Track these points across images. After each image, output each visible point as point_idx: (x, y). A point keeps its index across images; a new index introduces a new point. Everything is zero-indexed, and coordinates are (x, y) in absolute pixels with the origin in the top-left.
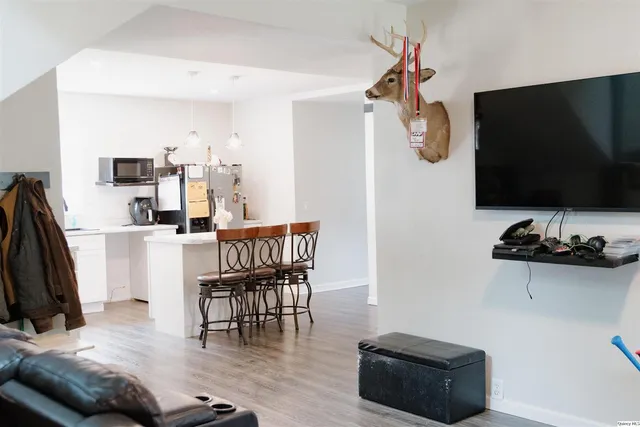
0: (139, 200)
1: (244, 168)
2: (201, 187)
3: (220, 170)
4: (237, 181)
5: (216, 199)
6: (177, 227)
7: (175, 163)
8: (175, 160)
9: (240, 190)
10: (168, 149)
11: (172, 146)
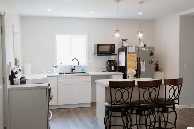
0: (109, 61)
1: (155, 48)
2: (134, 57)
3: (144, 49)
4: (152, 54)
5: (141, 62)
6: (123, 73)
7: (125, 46)
8: (125, 45)
9: (153, 58)
10: (123, 40)
11: (125, 39)
